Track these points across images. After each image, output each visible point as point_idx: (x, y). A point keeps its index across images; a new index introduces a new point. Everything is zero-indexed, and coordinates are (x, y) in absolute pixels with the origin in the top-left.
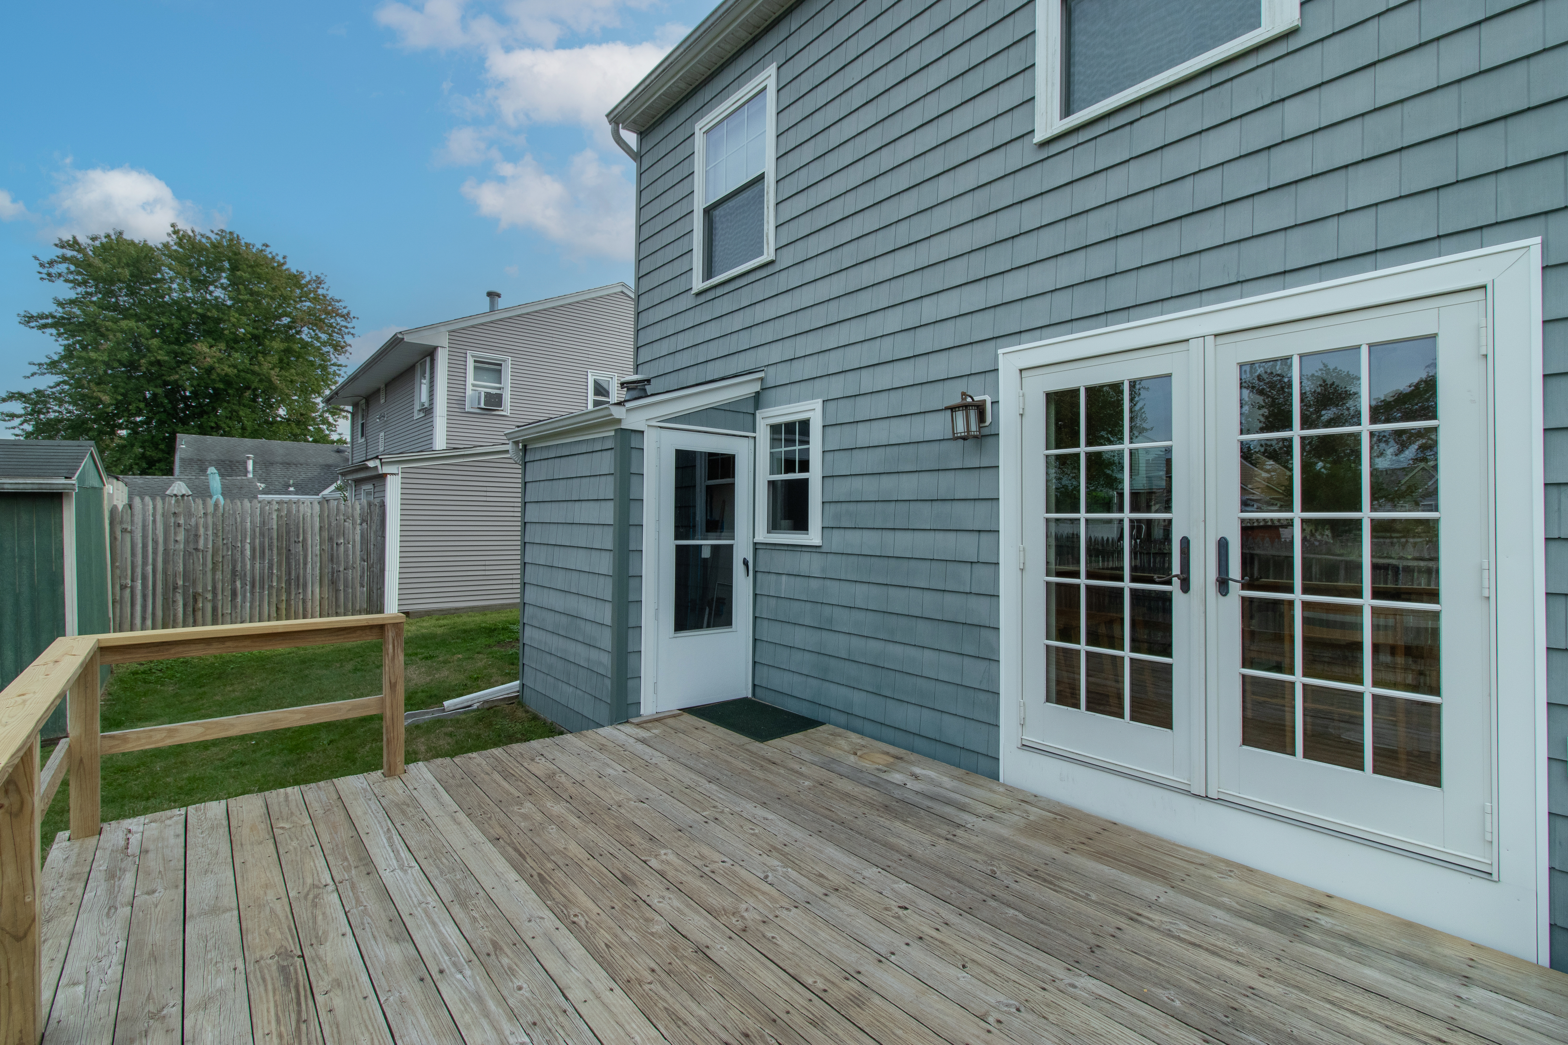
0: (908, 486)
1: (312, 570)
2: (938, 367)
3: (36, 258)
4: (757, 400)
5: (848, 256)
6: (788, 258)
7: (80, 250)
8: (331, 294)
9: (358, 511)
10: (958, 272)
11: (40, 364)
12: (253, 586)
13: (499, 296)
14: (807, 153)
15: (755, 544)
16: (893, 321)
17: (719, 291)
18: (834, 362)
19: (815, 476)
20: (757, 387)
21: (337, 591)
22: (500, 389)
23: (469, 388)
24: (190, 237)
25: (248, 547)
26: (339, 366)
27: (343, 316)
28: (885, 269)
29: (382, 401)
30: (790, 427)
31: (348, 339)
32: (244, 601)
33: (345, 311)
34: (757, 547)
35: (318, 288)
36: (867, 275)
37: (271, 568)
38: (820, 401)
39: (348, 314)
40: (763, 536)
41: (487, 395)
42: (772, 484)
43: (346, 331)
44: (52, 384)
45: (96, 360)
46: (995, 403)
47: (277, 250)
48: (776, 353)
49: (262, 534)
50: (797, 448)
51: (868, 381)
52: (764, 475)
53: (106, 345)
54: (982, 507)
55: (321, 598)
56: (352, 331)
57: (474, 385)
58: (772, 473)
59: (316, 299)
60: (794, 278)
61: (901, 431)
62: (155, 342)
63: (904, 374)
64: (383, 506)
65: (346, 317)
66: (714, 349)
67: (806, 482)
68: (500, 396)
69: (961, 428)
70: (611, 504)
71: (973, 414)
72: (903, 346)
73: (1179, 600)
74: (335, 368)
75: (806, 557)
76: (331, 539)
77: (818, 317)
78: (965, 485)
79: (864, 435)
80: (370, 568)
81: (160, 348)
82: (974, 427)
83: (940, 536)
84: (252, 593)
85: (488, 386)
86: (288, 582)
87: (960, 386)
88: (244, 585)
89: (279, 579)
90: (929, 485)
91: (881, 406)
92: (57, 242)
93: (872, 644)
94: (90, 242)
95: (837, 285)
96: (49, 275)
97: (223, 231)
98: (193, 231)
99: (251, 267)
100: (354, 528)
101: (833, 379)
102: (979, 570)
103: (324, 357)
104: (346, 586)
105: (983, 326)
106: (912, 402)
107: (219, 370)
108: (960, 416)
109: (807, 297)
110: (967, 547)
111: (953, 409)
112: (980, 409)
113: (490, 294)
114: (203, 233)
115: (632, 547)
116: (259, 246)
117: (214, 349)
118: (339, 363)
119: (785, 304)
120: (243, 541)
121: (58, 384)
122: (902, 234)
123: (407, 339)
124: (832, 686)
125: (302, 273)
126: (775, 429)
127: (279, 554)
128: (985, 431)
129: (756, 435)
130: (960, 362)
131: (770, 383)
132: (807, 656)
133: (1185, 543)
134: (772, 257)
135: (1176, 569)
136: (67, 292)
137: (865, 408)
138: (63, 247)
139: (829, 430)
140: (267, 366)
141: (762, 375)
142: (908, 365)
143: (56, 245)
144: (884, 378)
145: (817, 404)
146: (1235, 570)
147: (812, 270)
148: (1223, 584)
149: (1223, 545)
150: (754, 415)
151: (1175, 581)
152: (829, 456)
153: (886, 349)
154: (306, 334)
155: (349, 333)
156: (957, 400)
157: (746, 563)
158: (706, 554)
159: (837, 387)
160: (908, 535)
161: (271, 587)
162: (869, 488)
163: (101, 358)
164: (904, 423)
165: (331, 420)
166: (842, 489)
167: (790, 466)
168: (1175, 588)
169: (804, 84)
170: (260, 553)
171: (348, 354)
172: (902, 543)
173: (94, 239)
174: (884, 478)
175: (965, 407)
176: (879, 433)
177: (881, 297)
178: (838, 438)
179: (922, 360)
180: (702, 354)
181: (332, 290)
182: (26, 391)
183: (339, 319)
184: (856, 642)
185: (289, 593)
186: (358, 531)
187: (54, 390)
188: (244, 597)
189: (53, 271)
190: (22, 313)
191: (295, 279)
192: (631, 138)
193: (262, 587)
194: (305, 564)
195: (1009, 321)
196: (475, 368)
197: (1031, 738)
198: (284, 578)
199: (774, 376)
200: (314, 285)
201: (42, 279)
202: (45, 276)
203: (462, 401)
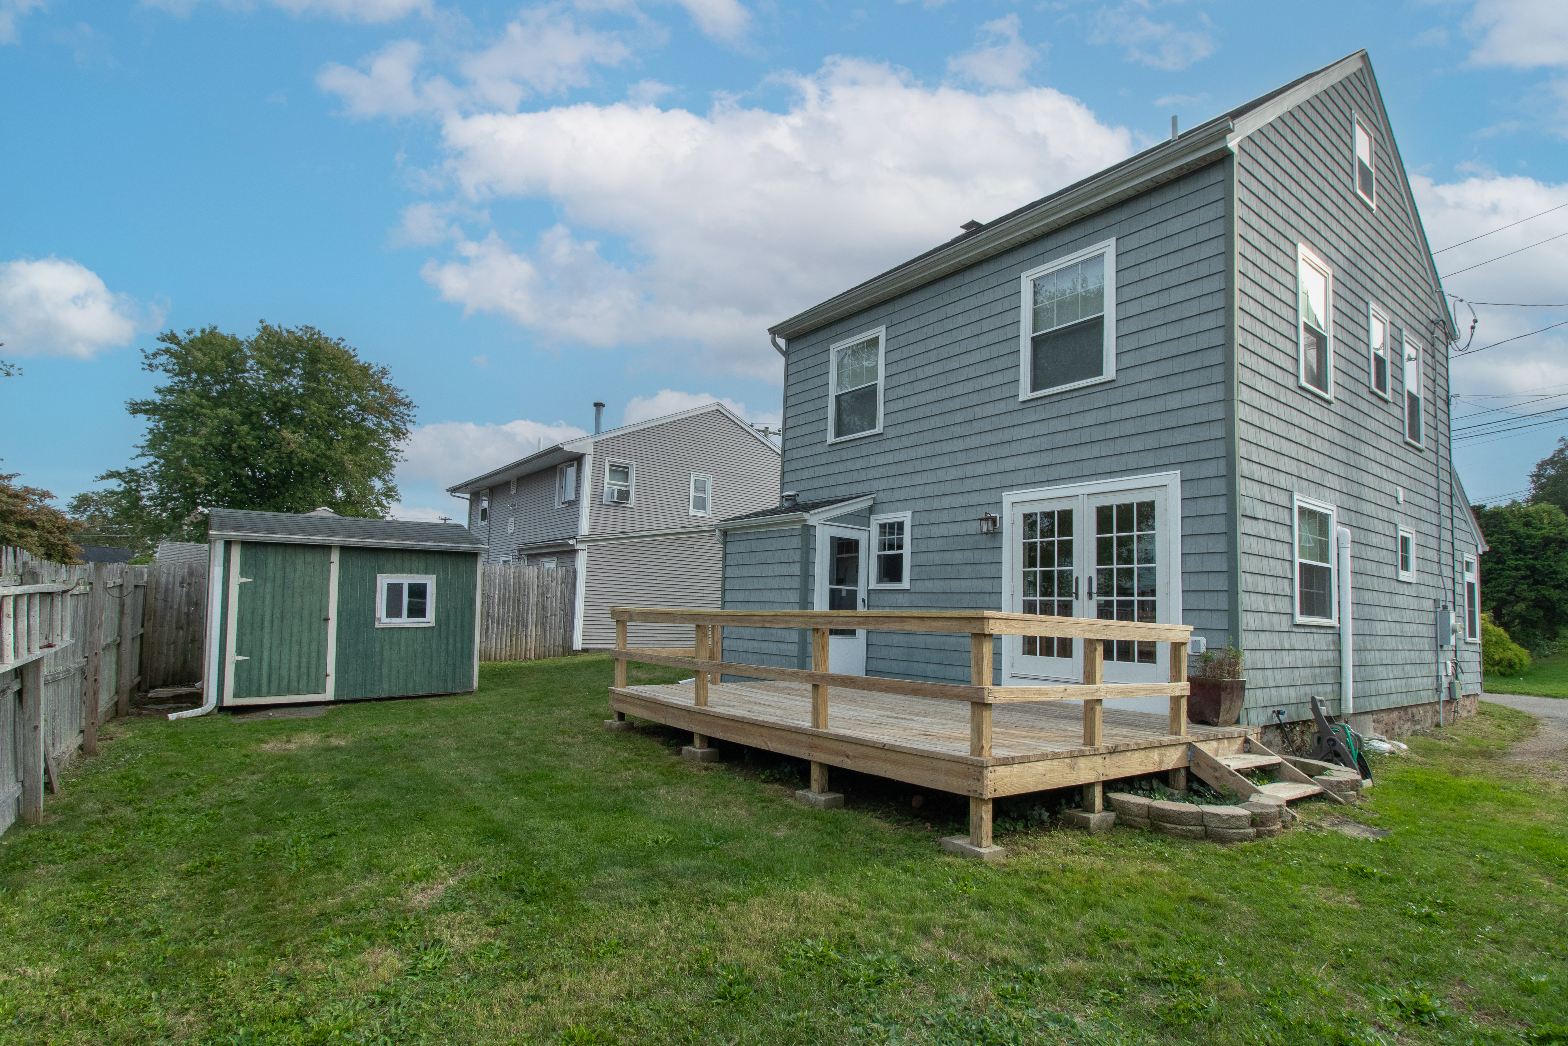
0: (958, 557)
1: (532, 616)
2: (974, 499)
3: (143, 351)
4: (871, 510)
5: (927, 437)
6: (891, 433)
7: (178, 344)
8: (395, 384)
9: (559, 576)
10: (984, 454)
11: (142, 447)
12: (498, 624)
13: (603, 406)
14: (904, 378)
15: (869, 590)
16: (951, 474)
17: (846, 445)
18: (918, 492)
19: (906, 552)
20: (871, 502)
21: (546, 631)
22: (626, 486)
23: (606, 485)
24: (277, 332)
25: (497, 596)
26: (398, 451)
27: (405, 405)
28: (947, 447)
29: (513, 492)
30: (891, 525)
31: (409, 426)
32: (492, 634)
33: (407, 400)
34: (869, 592)
35: (383, 378)
36: (938, 448)
37: (508, 612)
38: (910, 512)
39: (411, 402)
40: (873, 585)
41: (620, 491)
42: (879, 556)
43: (408, 419)
44: (145, 465)
45: (195, 444)
46: (1001, 517)
47: (349, 344)
48: (883, 484)
49: (505, 588)
50: (896, 537)
51: (937, 503)
52: (875, 551)
53: (204, 431)
54: (994, 566)
55: (536, 635)
56: (413, 419)
57: (609, 484)
58: (880, 550)
59: (382, 389)
60: (895, 444)
61: (955, 529)
62: (246, 428)
63: (957, 501)
64: (575, 572)
65: (408, 405)
66: (841, 479)
67: (901, 555)
68: (628, 492)
69: (984, 529)
70: (799, 564)
71: (990, 523)
72: (956, 487)
73: (1075, 603)
74: (393, 453)
75: (900, 596)
76: (543, 594)
77: (910, 467)
78: (986, 556)
79: (935, 531)
80: (565, 615)
81: (248, 434)
82: (991, 529)
83: (974, 581)
84: (497, 628)
85: (618, 485)
86: (518, 622)
87: (985, 509)
88: (493, 623)
89: (512, 620)
90: (969, 556)
91: (945, 516)
92: (159, 336)
93: (938, 638)
94: (186, 335)
95: (921, 452)
96: (150, 365)
97: (307, 327)
98: (280, 327)
99: (329, 359)
100: (557, 587)
101: (918, 501)
102: (993, 597)
103: (385, 443)
104: (551, 628)
105: (996, 481)
106: (961, 515)
107: (300, 455)
108: (984, 524)
109: (903, 455)
110: (987, 585)
111: (981, 520)
112: (994, 520)
113: (598, 405)
114: (288, 328)
115: (810, 587)
116: (335, 340)
117: (296, 435)
118: (397, 448)
119: (889, 458)
120: (494, 593)
121: (150, 465)
122: (956, 431)
123: (566, 448)
124: (915, 664)
125: (370, 364)
126: (882, 526)
127: (514, 603)
128: (996, 531)
129: (871, 529)
130: (985, 497)
131: (879, 500)
132: (901, 650)
133: (1077, 578)
134: (881, 431)
135: (1074, 590)
136: (165, 380)
137: (935, 517)
138: (164, 340)
139: (915, 528)
140: (339, 451)
141: (874, 496)
142: (959, 497)
143: (158, 339)
144: (946, 502)
145: (909, 514)
146: (1095, 590)
147: (905, 442)
148: (1090, 595)
149: (1090, 579)
150: (869, 518)
151: (1074, 595)
152: (915, 542)
153: (947, 488)
154: (371, 422)
155: (410, 421)
156: (983, 516)
157: (863, 601)
158: (844, 594)
159: (920, 505)
160: (958, 582)
161: (508, 625)
162: (938, 558)
163: (199, 443)
164: (956, 526)
165: (385, 502)
166: (922, 559)
167: (891, 547)
168: (1073, 598)
169: (903, 341)
170: (503, 601)
171: (407, 441)
172: (955, 586)
173: (189, 333)
174: (945, 553)
175: (987, 519)
176: (943, 530)
177: (945, 461)
178: (920, 532)
179: (967, 495)
180: (833, 481)
181: (395, 380)
182: (122, 470)
183: (402, 408)
184: (929, 639)
185: (517, 631)
186: (559, 589)
187: (146, 470)
188: (493, 630)
189: (154, 362)
190: (129, 401)
191: (365, 369)
192: (782, 342)
193: (503, 625)
194: (528, 610)
195: (1008, 480)
196: (610, 470)
197: (1016, 672)
198: (516, 619)
199: (881, 497)
200: (380, 375)
201: (143, 369)
202: (146, 366)
203: (600, 496)
